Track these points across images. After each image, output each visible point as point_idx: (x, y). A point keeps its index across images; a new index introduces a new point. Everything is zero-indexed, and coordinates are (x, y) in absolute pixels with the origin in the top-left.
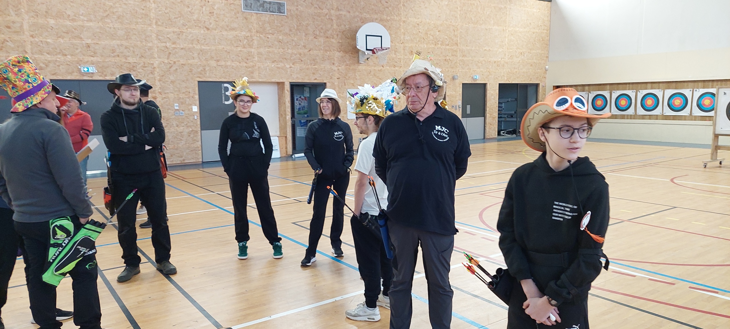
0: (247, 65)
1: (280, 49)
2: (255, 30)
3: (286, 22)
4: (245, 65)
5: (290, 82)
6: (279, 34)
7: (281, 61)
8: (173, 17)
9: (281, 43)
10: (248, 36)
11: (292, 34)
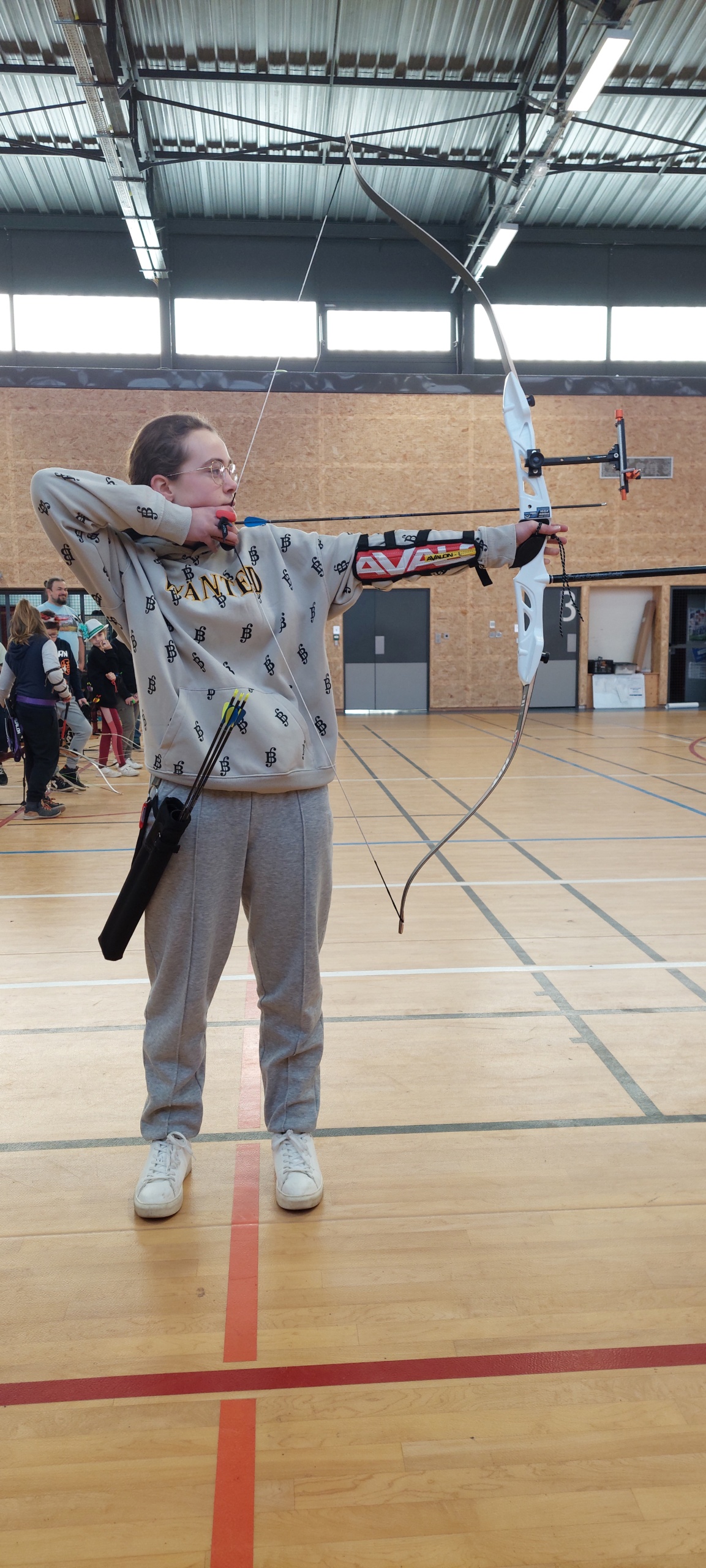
0: (601, 561)
1: (657, 532)
2: (619, 506)
3: (671, 490)
4: (598, 560)
5: (672, 586)
6: (657, 510)
7: (658, 552)
8: (498, 496)
9: (661, 523)
10: (606, 516)
11: (680, 507)
